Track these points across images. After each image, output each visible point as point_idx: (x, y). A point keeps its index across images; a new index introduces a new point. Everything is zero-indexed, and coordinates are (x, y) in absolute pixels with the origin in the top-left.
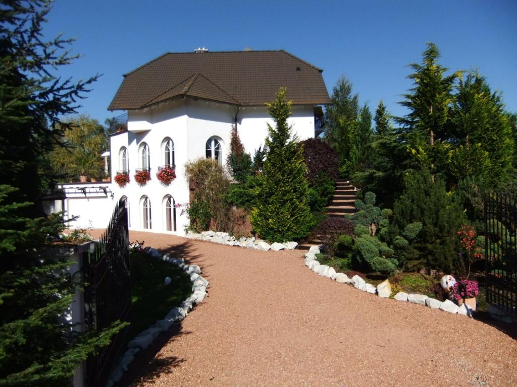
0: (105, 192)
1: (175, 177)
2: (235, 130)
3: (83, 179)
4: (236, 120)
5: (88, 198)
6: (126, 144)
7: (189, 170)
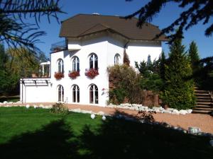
0: (47, 83)
1: (98, 74)
2: (125, 51)
3: (34, 75)
4: (125, 47)
5: (37, 86)
6: (62, 57)
7: (108, 70)
